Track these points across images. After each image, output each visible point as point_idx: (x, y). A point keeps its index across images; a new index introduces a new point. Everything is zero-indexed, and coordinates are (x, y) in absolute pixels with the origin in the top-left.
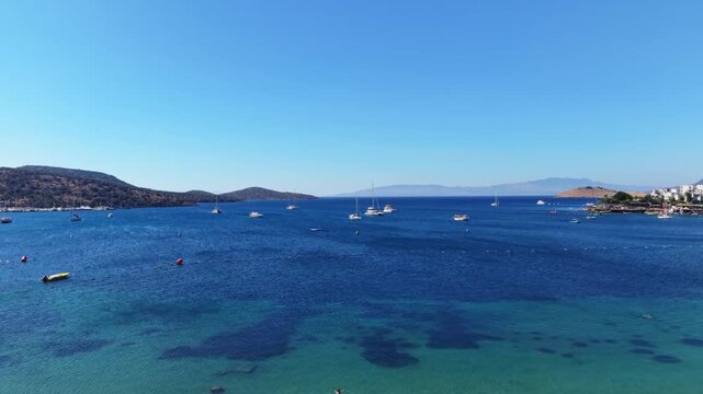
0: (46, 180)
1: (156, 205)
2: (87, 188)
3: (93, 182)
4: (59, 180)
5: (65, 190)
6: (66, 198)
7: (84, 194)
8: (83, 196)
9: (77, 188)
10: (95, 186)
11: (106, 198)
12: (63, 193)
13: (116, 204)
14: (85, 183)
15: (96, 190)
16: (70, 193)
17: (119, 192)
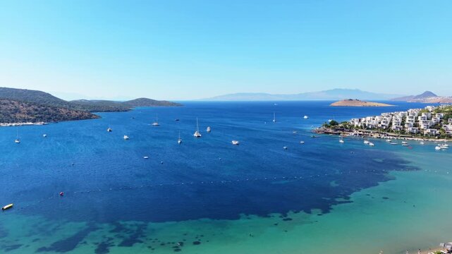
0: (5, 104)
1: (74, 119)
2: (30, 108)
3: (35, 104)
4: (13, 104)
5: (17, 111)
6: (18, 115)
7: (29, 113)
8: (28, 114)
9: (25, 108)
10: (36, 107)
11: (43, 115)
12: (16, 112)
13: (49, 120)
14: (30, 106)
15: (36, 110)
16: (20, 112)
17: (51, 111)
